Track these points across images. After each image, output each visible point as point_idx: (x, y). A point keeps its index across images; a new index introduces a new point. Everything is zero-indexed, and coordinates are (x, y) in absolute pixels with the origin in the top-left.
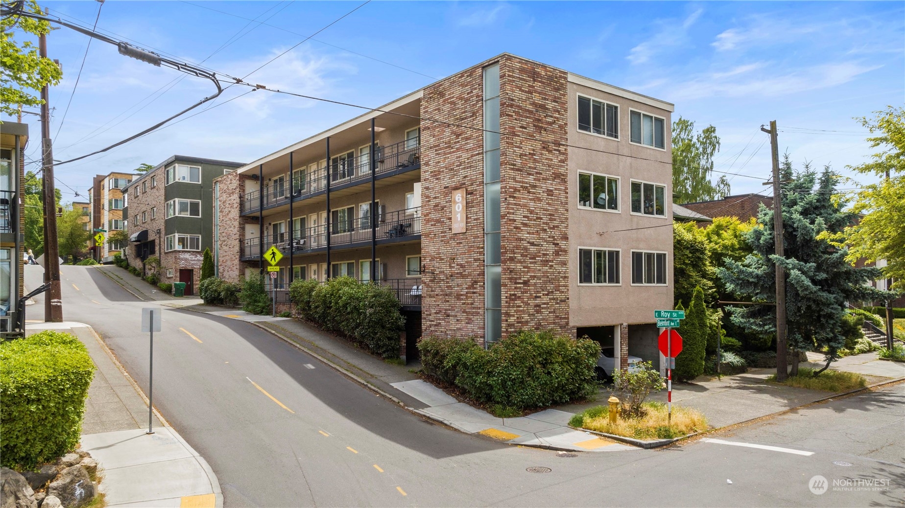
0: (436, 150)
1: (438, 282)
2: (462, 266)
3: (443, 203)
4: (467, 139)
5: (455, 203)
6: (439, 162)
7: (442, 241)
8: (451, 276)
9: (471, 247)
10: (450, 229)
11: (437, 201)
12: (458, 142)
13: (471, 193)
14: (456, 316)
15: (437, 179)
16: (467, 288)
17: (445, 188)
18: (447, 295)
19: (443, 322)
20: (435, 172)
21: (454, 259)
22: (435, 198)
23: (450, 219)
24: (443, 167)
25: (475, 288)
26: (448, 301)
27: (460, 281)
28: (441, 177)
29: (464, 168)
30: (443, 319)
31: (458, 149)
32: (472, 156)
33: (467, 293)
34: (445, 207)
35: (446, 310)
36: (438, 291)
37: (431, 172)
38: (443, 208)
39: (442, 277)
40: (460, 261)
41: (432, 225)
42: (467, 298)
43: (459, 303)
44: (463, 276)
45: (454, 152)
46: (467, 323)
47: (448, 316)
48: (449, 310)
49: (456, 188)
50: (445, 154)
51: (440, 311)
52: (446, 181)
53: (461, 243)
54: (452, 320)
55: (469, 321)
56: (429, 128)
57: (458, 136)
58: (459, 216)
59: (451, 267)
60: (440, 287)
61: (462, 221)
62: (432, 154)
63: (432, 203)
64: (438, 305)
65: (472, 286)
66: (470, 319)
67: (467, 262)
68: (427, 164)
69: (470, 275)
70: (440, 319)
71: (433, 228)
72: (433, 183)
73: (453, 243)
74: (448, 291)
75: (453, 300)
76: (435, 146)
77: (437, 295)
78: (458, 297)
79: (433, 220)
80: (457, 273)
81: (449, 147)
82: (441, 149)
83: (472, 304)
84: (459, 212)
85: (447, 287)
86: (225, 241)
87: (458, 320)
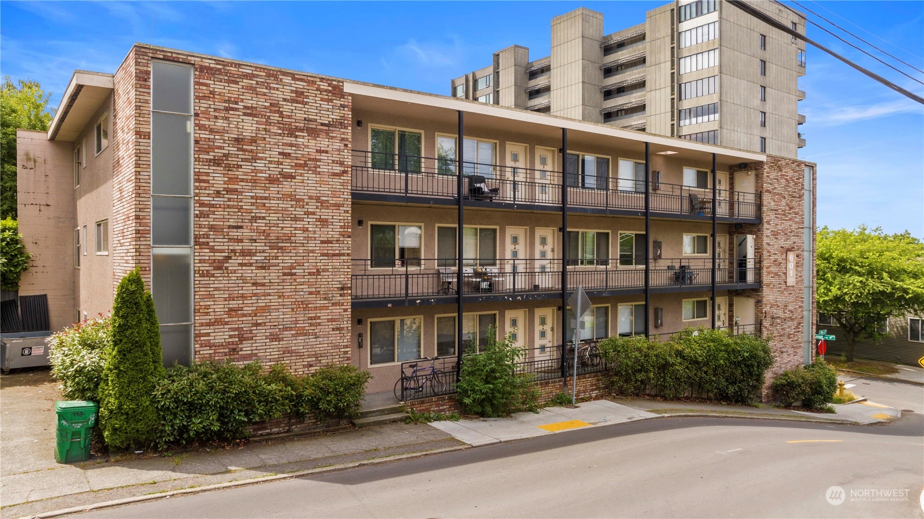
0: (776, 214)
1: (776, 326)
2: (792, 312)
3: (780, 260)
4: (796, 214)
5: (789, 261)
6: (777, 225)
7: (779, 291)
8: (785, 320)
9: (797, 297)
10: (786, 282)
11: (776, 257)
12: (790, 213)
13: (798, 256)
14: (787, 352)
15: (776, 238)
16: (794, 329)
17: (782, 247)
18: (781, 336)
19: (778, 359)
20: (774, 231)
21: (786, 306)
22: (775, 254)
23: (786, 274)
24: (781, 230)
25: (799, 328)
26: (782, 341)
28: (779, 237)
29: (794, 236)
30: (779, 356)
31: (790, 219)
32: (799, 228)
33: (795, 332)
34: (781, 263)
35: (781, 348)
36: (775, 333)
37: (772, 231)
39: (778, 321)
40: (790, 308)
41: (772, 277)
42: (795, 336)
43: (789, 341)
44: (792, 319)
45: (787, 220)
46: (794, 355)
47: (782, 353)
48: (783, 347)
50: (782, 220)
51: (777, 350)
52: (783, 242)
53: (791, 294)
54: (785, 356)
55: (795, 354)
58: (791, 272)
59: (785, 313)
60: (777, 329)
61: (793, 276)
63: (772, 258)
64: (775, 345)
66: (796, 352)
67: (795, 309)
68: (768, 223)
70: (776, 357)
71: (772, 280)
72: (773, 240)
73: (786, 293)
74: (782, 333)
75: (785, 339)
76: (775, 210)
77: (775, 337)
79: (772, 273)
80: (789, 318)
81: (784, 215)
82: (779, 214)
83: (797, 340)
84: (791, 269)
85: (782, 329)
86: (250, 253)
87: (788, 355)
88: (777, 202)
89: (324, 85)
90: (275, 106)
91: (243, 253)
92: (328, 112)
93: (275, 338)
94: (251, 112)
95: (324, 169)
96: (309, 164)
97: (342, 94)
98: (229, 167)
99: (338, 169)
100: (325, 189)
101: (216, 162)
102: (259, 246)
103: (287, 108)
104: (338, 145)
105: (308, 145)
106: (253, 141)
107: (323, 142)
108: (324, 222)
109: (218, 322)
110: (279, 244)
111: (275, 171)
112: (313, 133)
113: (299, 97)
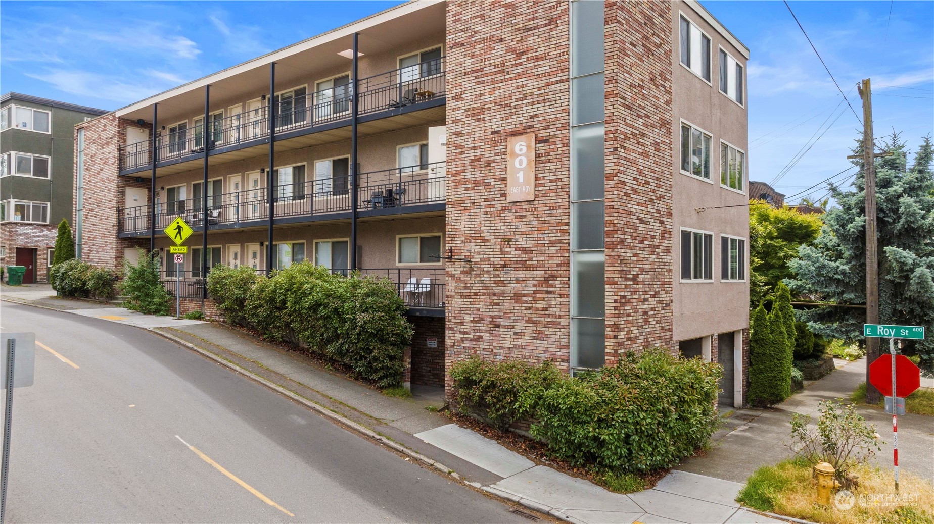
0: (476, 77)
1: (478, 275)
2: (525, 251)
3: (489, 156)
4: (537, 59)
5: (514, 155)
6: (481, 95)
7: (486, 213)
8: (504, 266)
9: (544, 222)
10: (504, 195)
11: (478, 153)
12: (521, 64)
13: (546, 141)
14: (513, 327)
15: (478, 120)
16: (534, 285)
17: (493, 133)
18: (494, 295)
19: (486, 336)
20: (473, 109)
21: (510, 240)
22: (474, 148)
23: (503, 180)
24: (491, 102)
25: (551, 286)
26: (498, 304)
27: (521, 274)
28: (487, 116)
29: (532, 103)
30: (486, 331)
31: (519, 75)
32: (547, 85)
33: (535, 292)
34: (494, 161)
35: (492, 317)
36: (477, 288)
37: (466, 110)
38: (488, 164)
39: (486, 267)
40: (521, 243)
41: (467, 189)
42: (535, 300)
43: (518, 307)
44: (525, 266)
45: (511, 79)
46: (536, 338)
47: (498, 326)
48: (500, 317)
49: (515, 134)
50: (493, 82)
51: (482, 319)
52: (496, 122)
53: (525, 216)
54: (506, 334)
55: (540, 335)
56: (463, 45)
57: (519, 55)
58: (521, 175)
59: (502, 251)
60: (482, 281)
61: (526, 183)
62: (468, 83)
63: (468, 156)
64: (478, 310)
65: (546, 282)
66: (541, 332)
67: (536, 246)
68: (458, 98)
69: (541, 265)
70: (480, 331)
71: (468, 194)
72: (469, 125)
73: (508, 216)
74: (497, 289)
75: (506, 303)
76: (475, 71)
77: (475, 294)
78: (518, 298)
79: (469, 181)
80: (516, 262)
81: (503, 71)
82: (485, 75)
83: (545, 309)
84: (521, 170)
85: (495, 282)
87: (516, 334)
88: (480, 55)
89: (111, 117)
90: (99, 136)
93: (97, 251)
94: (94, 142)
95: (110, 162)
96: (106, 161)
97: (116, 119)
98: (89, 171)
99: (114, 160)
101: (87, 169)
103: (102, 135)
104: (114, 147)
105: (107, 151)
106: (94, 155)
107: (110, 148)
108: (110, 191)
109: (86, 243)
112: (108, 144)
113: (105, 127)
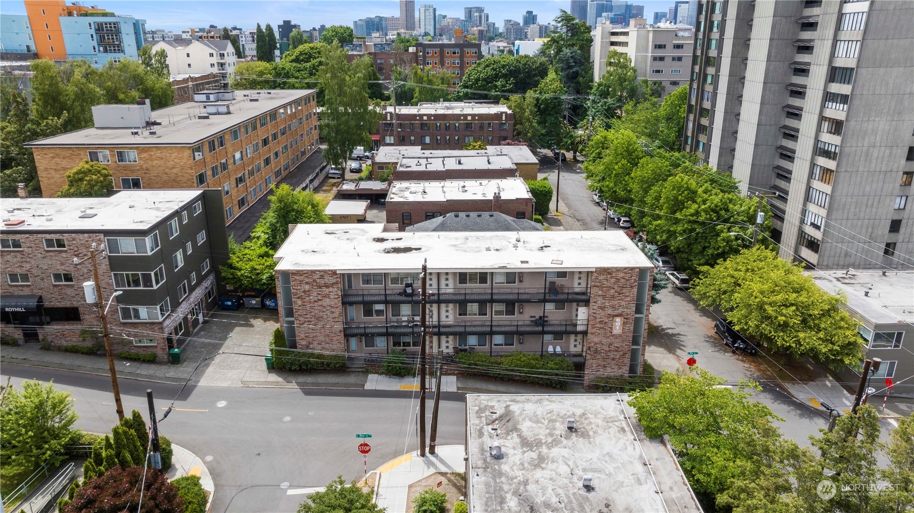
0: (603, 298)
2: (617, 347)
3: (606, 321)
4: (626, 296)
5: (616, 322)
6: (605, 303)
7: (604, 337)
8: (609, 351)
9: (624, 340)
10: (611, 332)
12: (620, 296)
13: (627, 319)
14: (611, 367)
15: (603, 310)
16: (619, 356)
17: (608, 314)
18: (605, 359)
19: (601, 370)
20: (601, 306)
21: (612, 344)
22: (601, 318)
23: (611, 328)
24: (608, 306)
25: (625, 356)
26: (606, 361)
27: (615, 353)
28: (606, 309)
29: (623, 308)
31: (619, 300)
32: (629, 304)
34: (608, 322)
35: (604, 365)
36: (598, 357)
37: (598, 307)
38: (606, 323)
39: (602, 351)
40: (616, 345)
42: (619, 359)
43: (613, 362)
44: (617, 351)
45: (616, 300)
47: (606, 367)
48: (606, 364)
49: (617, 316)
50: (610, 300)
51: (600, 365)
52: (610, 311)
53: (617, 338)
54: (608, 369)
56: (598, 287)
57: (620, 294)
58: (618, 328)
59: (609, 347)
60: (601, 355)
61: (619, 329)
62: (600, 299)
63: (598, 320)
64: (598, 363)
65: (623, 355)
66: (620, 368)
68: (595, 302)
69: (622, 351)
70: (599, 369)
71: (597, 331)
72: (599, 311)
73: (611, 338)
74: (606, 357)
77: (598, 359)
78: (613, 359)
79: (598, 327)
80: (614, 350)
81: (613, 297)
82: (606, 297)
83: (621, 362)
84: (618, 326)
85: (606, 355)
86: (310, 321)
88: (605, 291)
89: (330, 272)
90: (314, 281)
91: (308, 321)
92: (332, 280)
93: (319, 344)
94: (307, 283)
95: (332, 297)
96: (327, 296)
97: (336, 274)
98: (302, 299)
99: (336, 297)
100: (332, 303)
101: (298, 298)
102: (313, 319)
103: (318, 281)
104: (336, 289)
105: (326, 291)
106: (309, 291)
107: (331, 289)
108: (333, 312)
109: (302, 339)
110: (319, 319)
111: (316, 299)
112: (327, 287)
113: (322, 277)
